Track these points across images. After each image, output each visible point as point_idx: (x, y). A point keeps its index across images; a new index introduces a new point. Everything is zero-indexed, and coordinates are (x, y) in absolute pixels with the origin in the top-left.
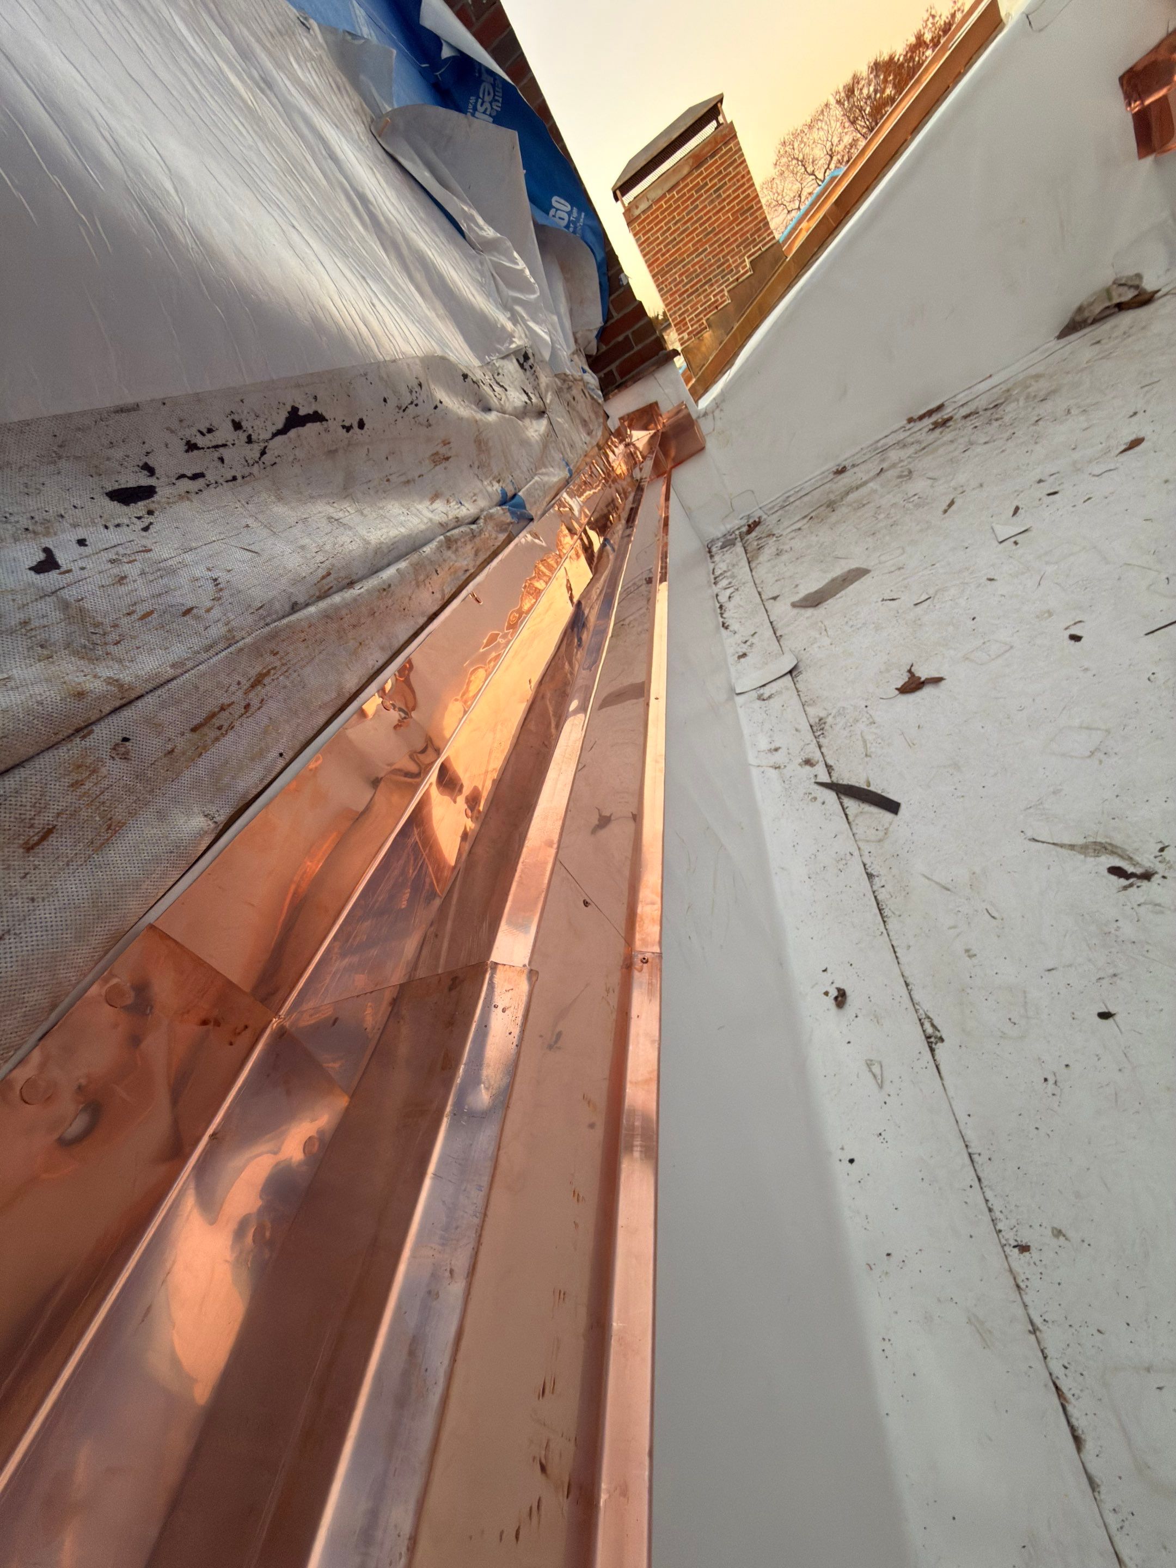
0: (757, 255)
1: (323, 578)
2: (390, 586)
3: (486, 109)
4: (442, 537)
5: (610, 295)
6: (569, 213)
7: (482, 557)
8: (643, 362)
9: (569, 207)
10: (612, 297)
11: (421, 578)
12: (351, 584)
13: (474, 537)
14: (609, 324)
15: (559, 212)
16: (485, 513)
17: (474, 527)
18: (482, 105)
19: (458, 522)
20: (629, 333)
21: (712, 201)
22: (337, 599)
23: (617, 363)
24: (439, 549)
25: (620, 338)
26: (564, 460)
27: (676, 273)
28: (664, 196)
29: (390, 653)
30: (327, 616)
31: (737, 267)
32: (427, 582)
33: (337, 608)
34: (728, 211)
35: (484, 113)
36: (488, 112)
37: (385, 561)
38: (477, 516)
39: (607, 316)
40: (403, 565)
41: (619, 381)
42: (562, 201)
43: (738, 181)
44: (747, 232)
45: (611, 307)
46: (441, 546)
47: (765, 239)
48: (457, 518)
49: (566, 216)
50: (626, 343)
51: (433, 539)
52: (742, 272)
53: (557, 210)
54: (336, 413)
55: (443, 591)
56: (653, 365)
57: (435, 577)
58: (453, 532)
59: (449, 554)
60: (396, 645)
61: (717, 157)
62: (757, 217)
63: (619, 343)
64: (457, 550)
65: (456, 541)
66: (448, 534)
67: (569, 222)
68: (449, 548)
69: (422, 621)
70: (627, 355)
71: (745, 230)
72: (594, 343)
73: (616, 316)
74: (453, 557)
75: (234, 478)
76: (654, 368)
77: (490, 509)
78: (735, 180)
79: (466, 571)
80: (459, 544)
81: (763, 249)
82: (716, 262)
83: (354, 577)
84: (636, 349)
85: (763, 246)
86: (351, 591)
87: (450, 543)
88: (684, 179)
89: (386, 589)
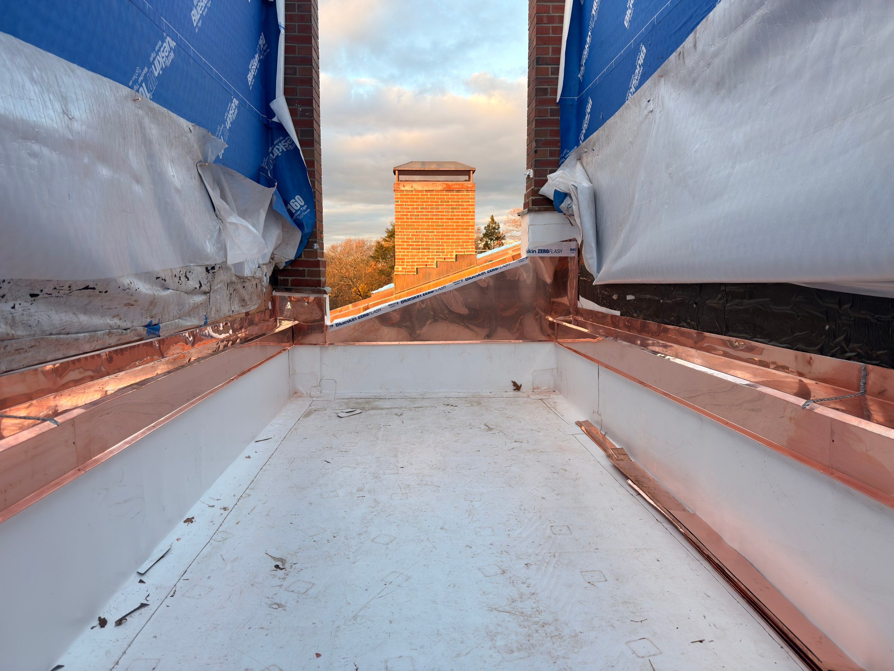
0: (461, 254)
1: (62, 330)
2: (79, 339)
3: (286, 145)
4: (108, 331)
5: (305, 248)
6: (301, 206)
7: (119, 342)
8: (307, 286)
9: (303, 204)
10: (306, 250)
11: (90, 340)
12: (68, 334)
13: (122, 335)
14: (298, 259)
15: (296, 202)
16: (134, 328)
17: (124, 331)
18: (284, 142)
19: (119, 327)
20: (306, 269)
21: (448, 212)
22: (62, 336)
23: (293, 278)
24: (104, 334)
25: (301, 269)
26: (206, 316)
27: (411, 232)
28: (422, 191)
29: (64, 356)
30: (57, 340)
31: (447, 252)
32: (91, 343)
33: (60, 338)
34: (454, 222)
35: (284, 146)
36: (286, 147)
37: (82, 331)
38: (129, 328)
39: (298, 255)
40: (87, 334)
41: (289, 287)
42: (301, 199)
43: (466, 212)
44: (461, 239)
45: (303, 253)
46: (106, 333)
47: (469, 248)
48: (119, 326)
49: (299, 207)
50: (302, 273)
51: (104, 330)
52: (449, 257)
53: (296, 201)
54: (99, 288)
55: (95, 347)
56: (311, 291)
57: (95, 342)
58: (114, 330)
59: (107, 337)
60: (68, 355)
61: (460, 194)
62: (469, 236)
63: (298, 270)
64: (111, 336)
65: (112, 334)
66: (111, 330)
67: (299, 209)
68: (108, 335)
69: (81, 352)
70: (298, 278)
71: (460, 237)
72: (284, 264)
73: (303, 258)
74: (108, 338)
75: (58, 296)
76: (310, 292)
77: (138, 327)
78: (465, 210)
79: (110, 344)
80: (114, 335)
81: (466, 253)
82: (436, 242)
83: (70, 332)
84: (306, 278)
85: (467, 252)
86: (67, 336)
87: (110, 334)
88: (437, 191)
89: (77, 340)
